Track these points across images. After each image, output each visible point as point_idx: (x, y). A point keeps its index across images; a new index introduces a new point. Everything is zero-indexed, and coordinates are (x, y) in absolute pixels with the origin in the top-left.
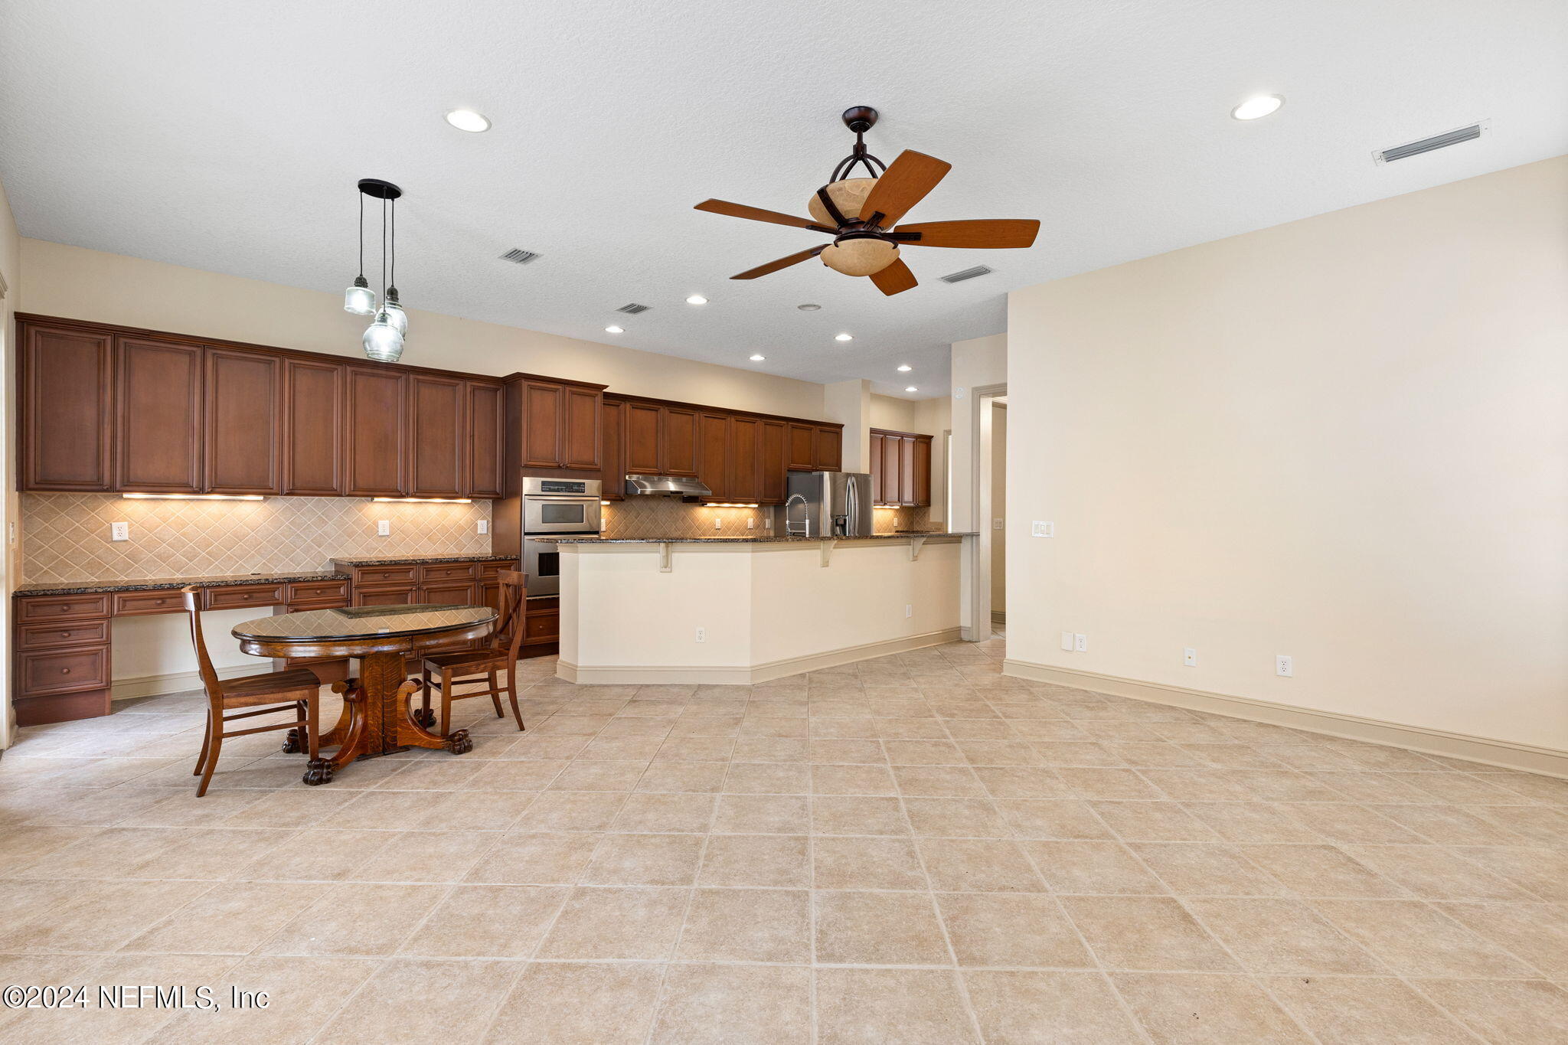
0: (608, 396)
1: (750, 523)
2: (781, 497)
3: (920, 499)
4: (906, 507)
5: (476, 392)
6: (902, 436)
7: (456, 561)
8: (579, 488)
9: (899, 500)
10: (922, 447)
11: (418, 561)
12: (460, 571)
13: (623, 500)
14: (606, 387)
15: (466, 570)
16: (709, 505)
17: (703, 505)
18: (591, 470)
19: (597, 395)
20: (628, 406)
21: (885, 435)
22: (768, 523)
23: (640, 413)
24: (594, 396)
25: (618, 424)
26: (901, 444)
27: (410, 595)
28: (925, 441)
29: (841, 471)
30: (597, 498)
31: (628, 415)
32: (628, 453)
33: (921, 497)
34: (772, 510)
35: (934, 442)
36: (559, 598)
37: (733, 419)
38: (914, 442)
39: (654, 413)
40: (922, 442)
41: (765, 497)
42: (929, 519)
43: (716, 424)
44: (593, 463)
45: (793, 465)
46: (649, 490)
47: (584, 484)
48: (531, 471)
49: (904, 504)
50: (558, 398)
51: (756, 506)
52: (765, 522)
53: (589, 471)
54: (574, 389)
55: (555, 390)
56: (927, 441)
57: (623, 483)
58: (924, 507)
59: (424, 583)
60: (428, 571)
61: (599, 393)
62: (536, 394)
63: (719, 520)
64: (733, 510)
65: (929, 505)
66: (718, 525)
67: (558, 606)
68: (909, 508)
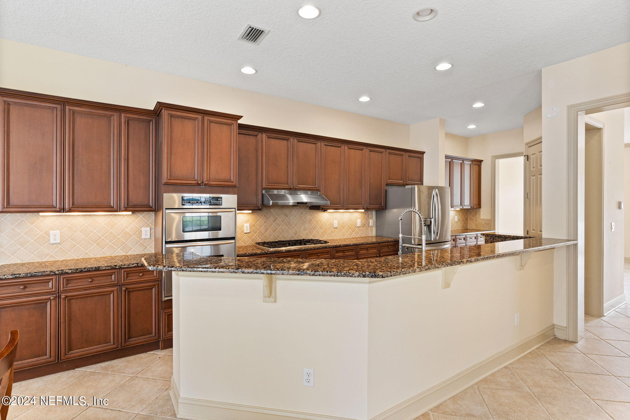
0: (242, 127)
1: (359, 223)
2: (381, 205)
3: (475, 203)
4: (465, 209)
5: (130, 123)
6: (463, 160)
7: (98, 269)
8: (216, 202)
9: (461, 205)
10: (476, 168)
11: (57, 272)
12: (104, 278)
13: (260, 210)
14: (240, 117)
15: (109, 277)
16: (328, 211)
17: (324, 211)
18: (229, 186)
19: (233, 124)
20: (264, 136)
21: (452, 159)
22: (372, 222)
23: (274, 142)
24: (230, 125)
25: (257, 151)
26: (462, 165)
27: (49, 304)
28: (478, 163)
29: (423, 185)
30: (234, 210)
31: (264, 143)
32: (264, 173)
33: (476, 202)
34: (374, 213)
35: (483, 165)
36: (171, 300)
37: (346, 147)
38: (470, 165)
39: (285, 142)
40: (476, 164)
41: (370, 204)
42: (480, 217)
43: (333, 151)
44: (229, 181)
45: (390, 181)
46: (291, 200)
47: (221, 198)
48: (171, 187)
49: (464, 207)
50: (196, 125)
51: (363, 211)
52: (369, 221)
53: (227, 188)
54: (212, 119)
55: (195, 119)
56: (479, 163)
57: (260, 197)
58: (476, 208)
59: (65, 291)
60: (68, 281)
61: (234, 122)
62: (177, 123)
63: (336, 221)
64: (346, 214)
65: (480, 208)
66: (336, 225)
67: (171, 307)
68: (468, 209)
